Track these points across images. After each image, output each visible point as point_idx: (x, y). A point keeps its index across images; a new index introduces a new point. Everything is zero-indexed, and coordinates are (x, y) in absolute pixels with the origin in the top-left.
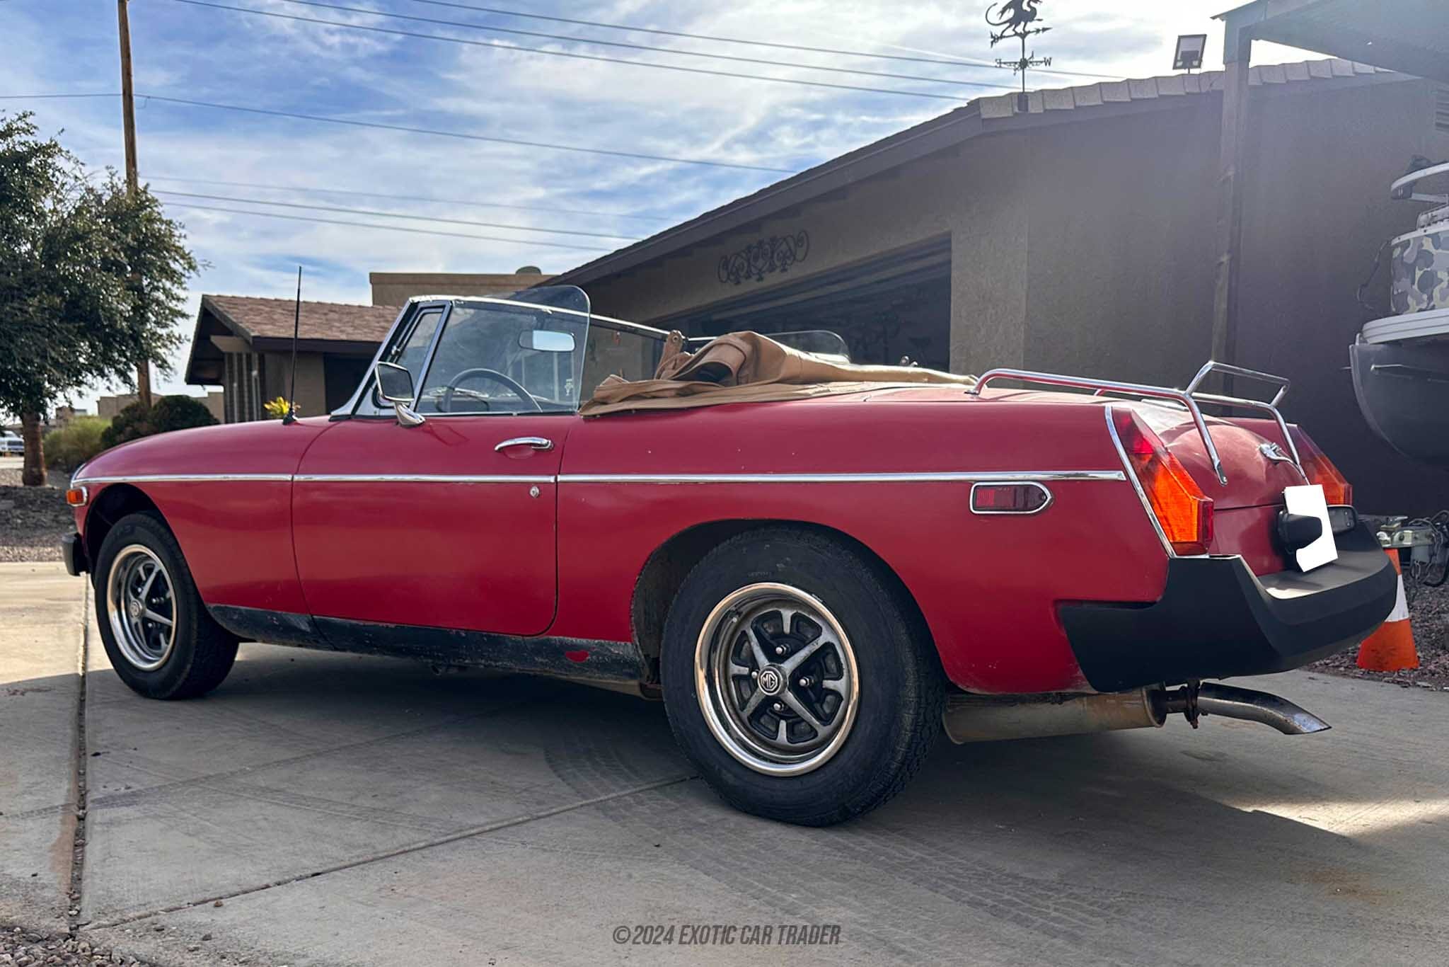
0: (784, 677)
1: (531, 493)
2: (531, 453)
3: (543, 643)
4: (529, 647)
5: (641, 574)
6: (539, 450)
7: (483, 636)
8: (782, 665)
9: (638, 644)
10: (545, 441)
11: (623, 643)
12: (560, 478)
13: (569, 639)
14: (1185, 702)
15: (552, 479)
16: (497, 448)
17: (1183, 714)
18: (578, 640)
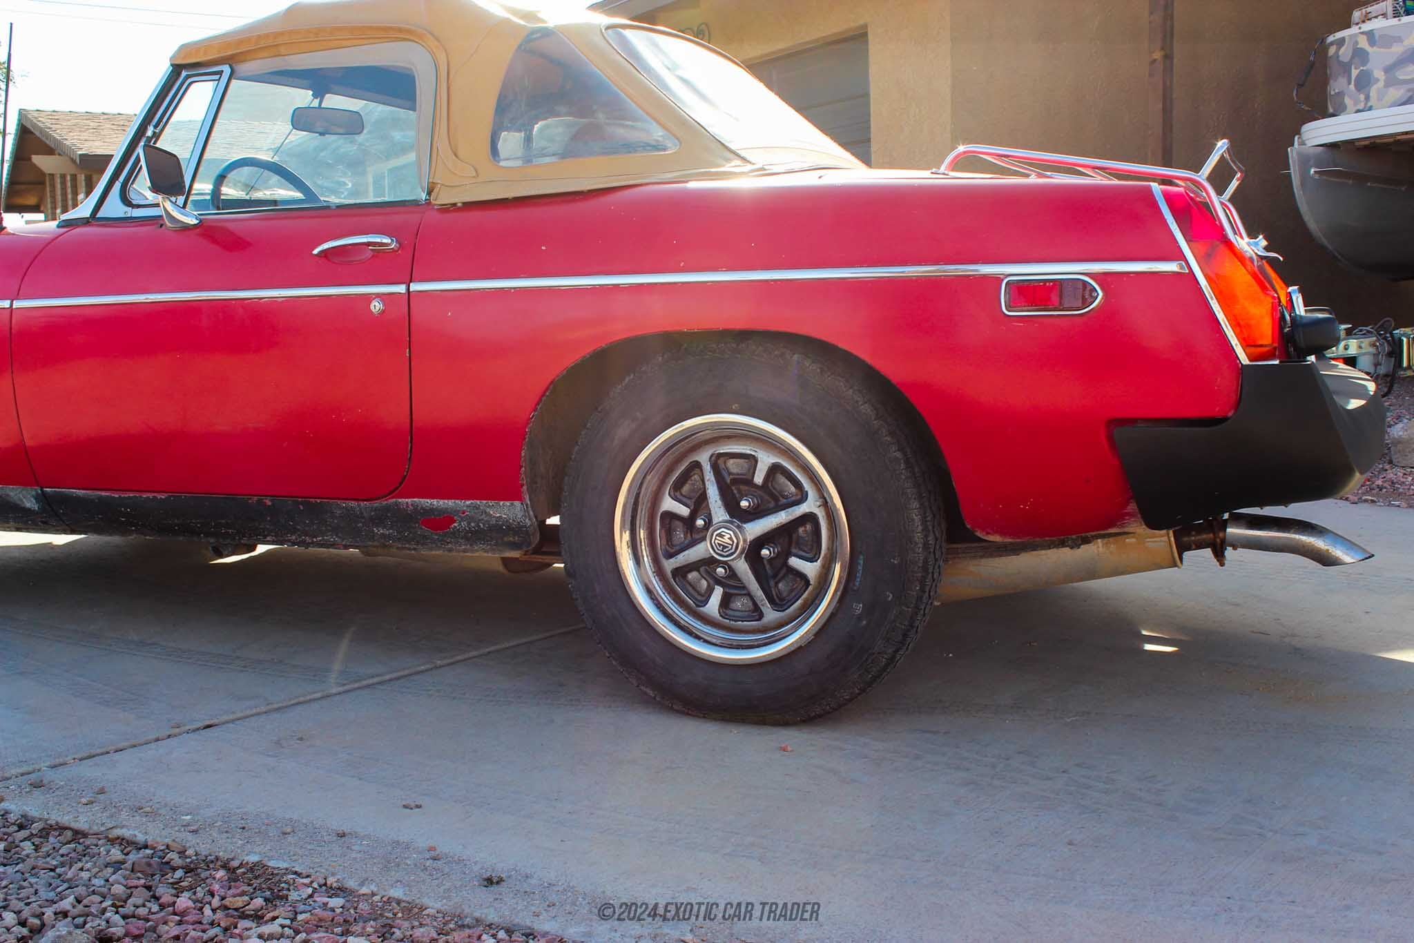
0: (745, 541)
1: (372, 307)
2: (368, 254)
3: (387, 509)
4: (365, 514)
5: (535, 409)
6: (379, 253)
7: (298, 503)
8: (745, 526)
9: (529, 503)
10: (386, 240)
11: (508, 503)
12: (415, 287)
13: (427, 502)
14: (1211, 535)
15: (401, 289)
16: (316, 252)
17: (1209, 549)
18: (441, 502)
